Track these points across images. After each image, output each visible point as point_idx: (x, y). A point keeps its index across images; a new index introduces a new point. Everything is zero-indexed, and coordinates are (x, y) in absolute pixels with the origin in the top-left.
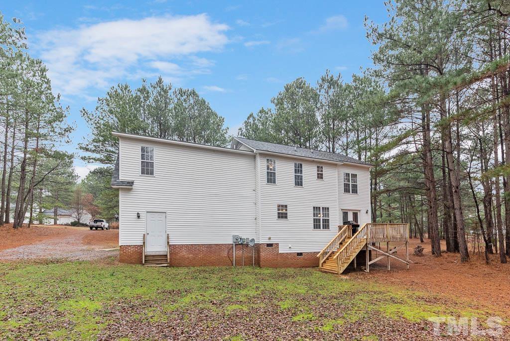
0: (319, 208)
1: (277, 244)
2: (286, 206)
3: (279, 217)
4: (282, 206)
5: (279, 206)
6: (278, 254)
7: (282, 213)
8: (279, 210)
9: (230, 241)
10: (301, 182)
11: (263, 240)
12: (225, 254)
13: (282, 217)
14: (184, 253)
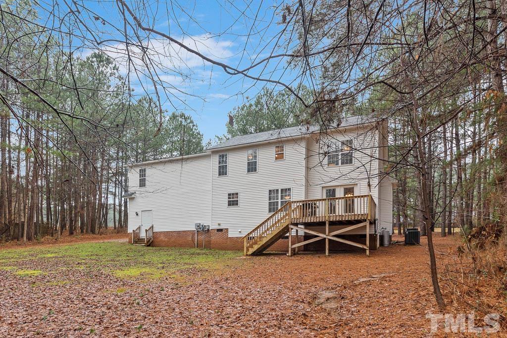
0: (277, 190)
1: (227, 229)
2: (237, 194)
3: (229, 205)
4: (233, 194)
5: (229, 195)
6: (227, 238)
7: (233, 201)
8: (229, 198)
9: (193, 228)
10: (256, 168)
11: (213, 226)
12: (190, 238)
13: (233, 205)
14: (162, 238)
